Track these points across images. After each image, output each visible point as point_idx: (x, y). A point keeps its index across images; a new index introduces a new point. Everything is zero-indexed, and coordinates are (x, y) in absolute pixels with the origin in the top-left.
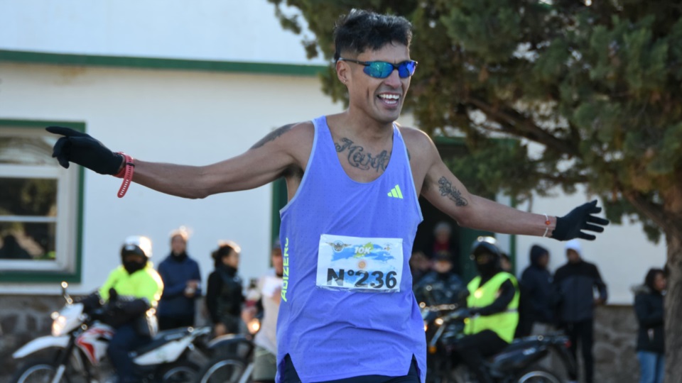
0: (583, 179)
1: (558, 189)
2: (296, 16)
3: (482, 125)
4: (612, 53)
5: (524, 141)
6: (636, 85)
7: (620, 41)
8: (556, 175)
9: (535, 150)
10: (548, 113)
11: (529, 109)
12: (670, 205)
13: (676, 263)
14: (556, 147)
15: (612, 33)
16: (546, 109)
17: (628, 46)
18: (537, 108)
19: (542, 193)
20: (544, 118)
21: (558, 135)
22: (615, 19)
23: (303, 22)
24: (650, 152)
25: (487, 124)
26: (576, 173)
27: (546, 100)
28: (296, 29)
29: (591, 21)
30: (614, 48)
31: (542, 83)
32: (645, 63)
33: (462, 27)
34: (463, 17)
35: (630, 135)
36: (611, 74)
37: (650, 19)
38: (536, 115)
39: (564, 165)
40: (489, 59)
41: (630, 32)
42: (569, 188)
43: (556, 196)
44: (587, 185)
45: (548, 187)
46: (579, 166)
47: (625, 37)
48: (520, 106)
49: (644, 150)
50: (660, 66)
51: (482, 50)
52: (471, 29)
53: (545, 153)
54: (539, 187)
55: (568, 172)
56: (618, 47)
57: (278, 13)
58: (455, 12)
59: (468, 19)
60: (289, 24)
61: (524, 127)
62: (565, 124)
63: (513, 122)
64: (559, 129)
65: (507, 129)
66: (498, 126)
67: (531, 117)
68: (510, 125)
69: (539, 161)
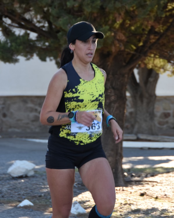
3: (9, 25)
5: (29, 32)
6: (88, 10)
9: (33, 36)
16: (40, 18)
18: (36, 17)
20: (39, 22)
21: (43, 29)
25: (12, 24)
27: (40, 14)
36: (77, 5)
38: (35, 20)
48: (27, 16)
53: (37, 37)
61: (29, 25)
62: (46, 25)
63: (23, 23)
64: (43, 27)
65: (21, 26)
66: (17, 25)
67: (32, 21)
68: (22, 25)
69: (35, 41)
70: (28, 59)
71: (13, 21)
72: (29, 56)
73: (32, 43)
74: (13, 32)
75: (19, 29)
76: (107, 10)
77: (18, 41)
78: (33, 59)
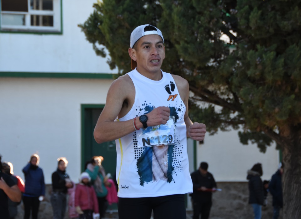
0: (242, 122)
1: (230, 127)
2: (103, 49)
3: (192, 98)
4: (258, 63)
5: (213, 105)
6: (269, 78)
7: (261, 57)
8: (230, 120)
9: (218, 109)
10: (224, 91)
11: (215, 89)
12: (283, 133)
13: (287, 161)
14: (228, 107)
15: (257, 53)
16: (224, 89)
17: (265, 59)
18: (219, 89)
19: (223, 129)
20: (222, 93)
21: (229, 101)
22: (258, 46)
23: (107, 51)
24: (277, 110)
25: (195, 97)
26: (239, 120)
27: (224, 85)
28: (104, 55)
29: (246, 46)
30: (259, 61)
31: (222, 76)
32: (274, 68)
33: (186, 50)
34: (186, 45)
35: (267, 101)
36: (258, 73)
37: (274, 46)
38: (218, 92)
39: (233, 115)
40: (198, 65)
41: (265, 52)
42: (236, 127)
43: (230, 130)
44: (244, 125)
45: (226, 127)
46: (239, 116)
47: (264, 56)
48: (211, 88)
49: (274, 109)
50: (281, 69)
51: (195, 61)
52: (190, 50)
53: (222, 110)
54: (221, 127)
55: (235, 119)
56: (260, 60)
57: (95, 47)
58: (182, 43)
59: (189, 46)
60: (100, 53)
61: (213, 98)
62: (231, 97)
63: (207, 96)
64: (229, 99)
65: (205, 99)
66: (200, 98)
67: (216, 93)
68: (206, 97)
69: (220, 114)
70: (212, 134)
71: (196, 94)
72: (212, 131)
73: (215, 117)
74: (197, 106)
75: (203, 102)
76: (292, 77)
77: (200, 115)
78: (217, 134)
